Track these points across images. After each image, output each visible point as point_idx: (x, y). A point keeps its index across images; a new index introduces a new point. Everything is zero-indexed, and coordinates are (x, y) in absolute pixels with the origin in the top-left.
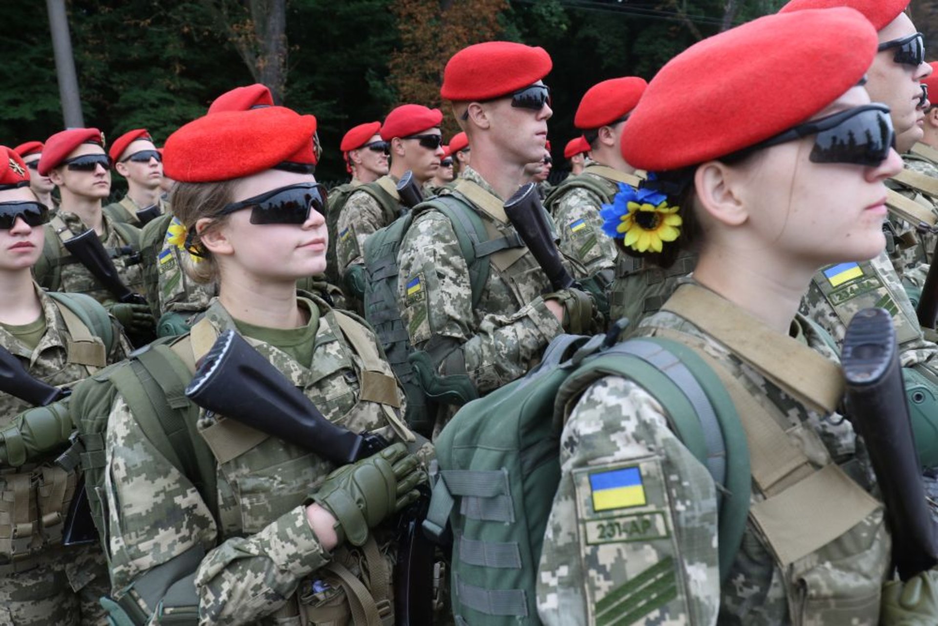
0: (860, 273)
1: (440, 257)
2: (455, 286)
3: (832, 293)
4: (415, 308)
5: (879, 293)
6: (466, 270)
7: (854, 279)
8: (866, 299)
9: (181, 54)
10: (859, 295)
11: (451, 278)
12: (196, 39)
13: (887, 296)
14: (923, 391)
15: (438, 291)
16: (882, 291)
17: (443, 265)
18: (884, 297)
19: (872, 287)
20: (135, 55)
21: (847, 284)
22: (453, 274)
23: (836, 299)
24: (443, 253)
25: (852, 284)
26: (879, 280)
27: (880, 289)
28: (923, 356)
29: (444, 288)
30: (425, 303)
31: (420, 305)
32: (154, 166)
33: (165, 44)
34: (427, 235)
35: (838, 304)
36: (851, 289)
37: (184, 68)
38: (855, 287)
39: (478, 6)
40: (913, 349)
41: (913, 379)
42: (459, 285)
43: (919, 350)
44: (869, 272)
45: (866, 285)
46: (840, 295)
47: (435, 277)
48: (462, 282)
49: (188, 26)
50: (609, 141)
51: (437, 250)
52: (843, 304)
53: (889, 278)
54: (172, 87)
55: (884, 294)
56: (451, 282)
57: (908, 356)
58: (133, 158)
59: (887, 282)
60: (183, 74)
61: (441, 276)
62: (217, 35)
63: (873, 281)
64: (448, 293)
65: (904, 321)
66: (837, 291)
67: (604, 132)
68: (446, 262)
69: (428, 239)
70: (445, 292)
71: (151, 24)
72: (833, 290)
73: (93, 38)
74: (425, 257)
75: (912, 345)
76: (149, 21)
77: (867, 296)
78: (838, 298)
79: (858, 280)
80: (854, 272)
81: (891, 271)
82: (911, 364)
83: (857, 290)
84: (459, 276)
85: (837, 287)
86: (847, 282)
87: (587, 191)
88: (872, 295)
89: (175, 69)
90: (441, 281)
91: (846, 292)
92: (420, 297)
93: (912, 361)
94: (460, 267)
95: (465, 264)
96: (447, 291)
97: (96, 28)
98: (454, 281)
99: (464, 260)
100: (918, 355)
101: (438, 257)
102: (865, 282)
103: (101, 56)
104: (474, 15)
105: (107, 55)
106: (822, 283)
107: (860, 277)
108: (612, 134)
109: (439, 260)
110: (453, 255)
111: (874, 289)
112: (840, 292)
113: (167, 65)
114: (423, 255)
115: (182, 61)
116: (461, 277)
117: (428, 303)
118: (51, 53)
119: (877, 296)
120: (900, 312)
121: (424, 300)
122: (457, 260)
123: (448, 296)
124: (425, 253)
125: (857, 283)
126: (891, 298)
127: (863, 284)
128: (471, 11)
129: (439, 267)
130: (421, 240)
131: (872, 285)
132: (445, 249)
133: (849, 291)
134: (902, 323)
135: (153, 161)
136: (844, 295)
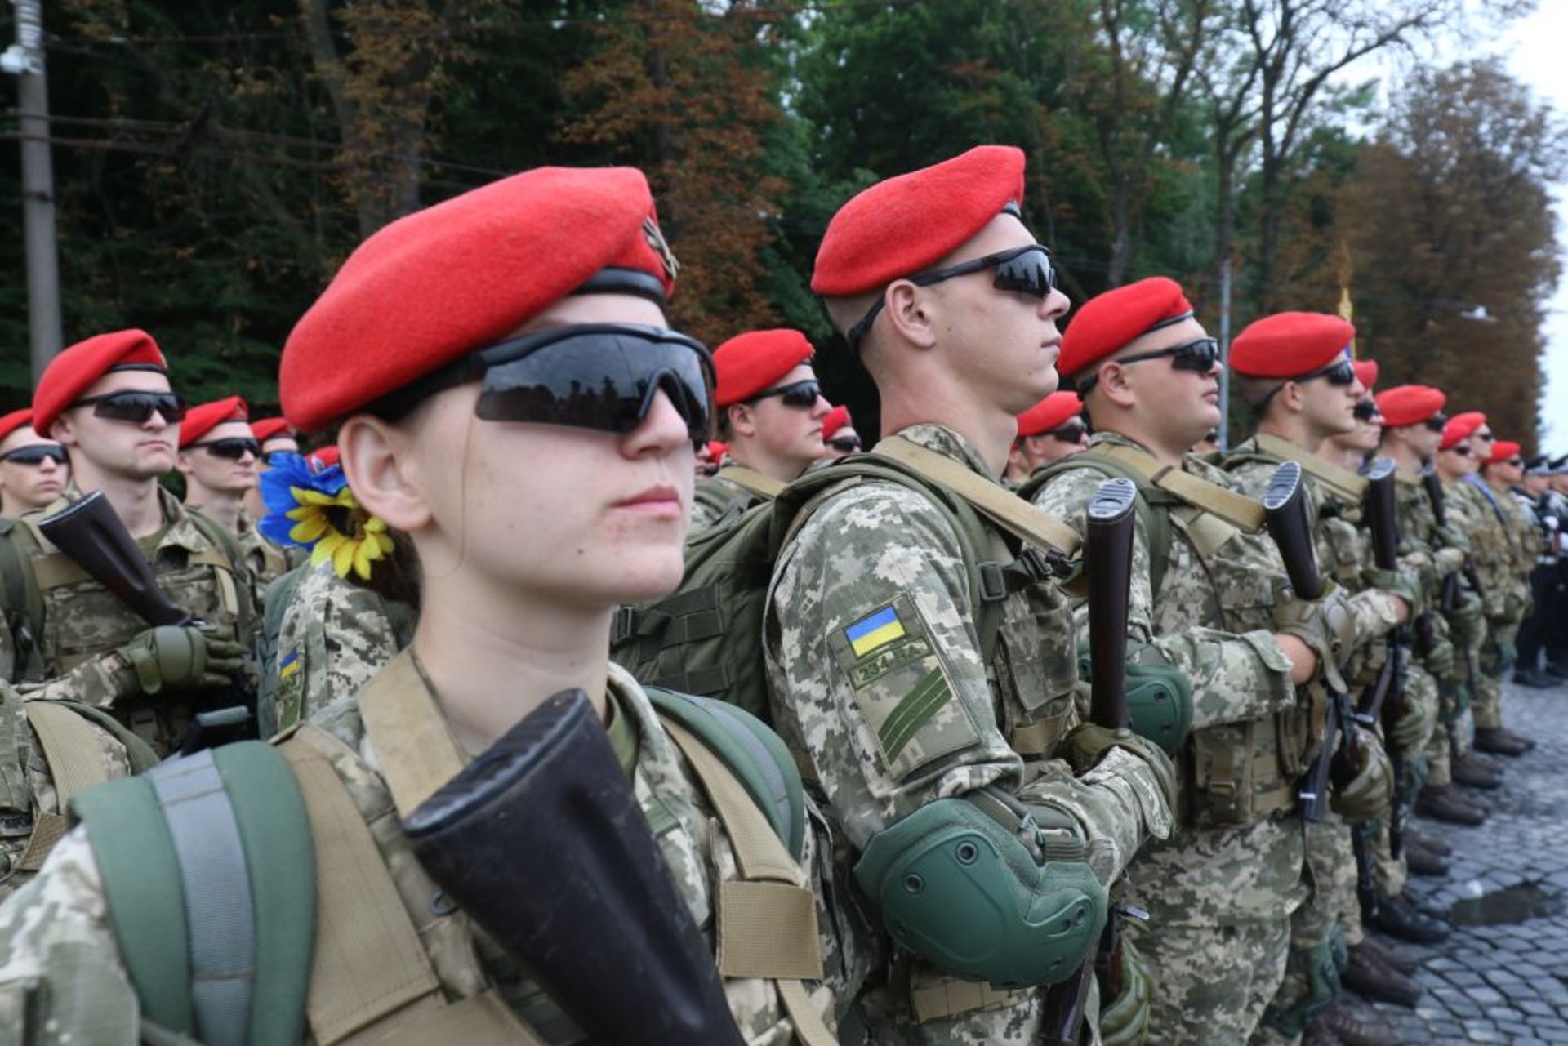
0: (899, 632)
1: (338, 614)
2: (365, 664)
3: (855, 667)
4: (286, 702)
5: (925, 665)
6: (388, 636)
7: (887, 643)
8: (901, 676)
9: (246, 302)
10: (893, 670)
11: (356, 650)
12: (270, 279)
13: (938, 671)
14: (976, 841)
15: (322, 672)
16: (931, 663)
17: (343, 627)
18: (933, 673)
19: (916, 656)
20: (167, 301)
21: (878, 651)
22: (361, 643)
23: (860, 677)
24: (345, 605)
25: (886, 651)
26: (928, 644)
27: (927, 659)
28: (981, 776)
29: (337, 667)
30: (299, 693)
31: (291, 698)
32: (50, 471)
33: (222, 286)
34: (324, 575)
35: (861, 687)
36: (884, 659)
37: (248, 323)
38: (890, 656)
39: (726, 237)
40: (967, 764)
41: (961, 818)
42: (373, 662)
43: (976, 766)
44: (912, 630)
45: (907, 653)
46: (866, 671)
47: (322, 648)
48: (380, 656)
49: (256, 258)
50: (745, 428)
51: (335, 600)
52: (868, 686)
53: (951, 641)
54: (225, 353)
55: (933, 668)
56: (357, 657)
57: (955, 776)
58: (14, 455)
59: (945, 645)
60: (245, 333)
61: (332, 645)
62: (305, 275)
63: (920, 645)
64: (344, 676)
65: (957, 714)
66: (862, 664)
67: (737, 413)
68: (348, 621)
69: (323, 580)
70: (338, 674)
71: (198, 255)
72: (857, 662)
73: (100, 276)
74: (312, 612)
75: (964, 758)
76: (191, 250)
77: (905, 671)
78: (862, 676)
79: (895, 644)
80: (892, 630)
81: (955, 628)
82: (959, 791)
83: (892, 661)
84: (374, 646)
85: (863, 656)
86: (877, 648)
87: (705, 507)
88: (913, 669)
89: (232, 324)
90: (334, 656)
91: (875, 665)
92: (294, 683)
93: (960, 785)
94: (376, 630)
95: (387, 626)
96: (342, 672)
97: (107, 260)
98: (364, 656)
99: (385, 619)
100: (972, 775)
101: (334, 612)
102: (906, 647)
103: (112, 303)
104: (720, 250)
105: (120, 301)
106: (841, 650)
107: (900, 639)
108: (750, 417)
109: (336, 618)
110: (364, 609)
111: (918, 659)
112: (867, 666)
113: (219, 317)
114: (309, 610)
115: (245, 313)
116: (379, 649)
117: (305, 693)
118: (24, 297)
119: (922, 671)
120: (954, 698)
121: (299, 688)
122: (370, 617)
123: (344, 681)
124: (312, 607)
125: (892, 650)
126: (944, 674)
127: (902, 651)
128: (715, 244)
129: (334, 630)
130: (312, 584)
131: (917, 652)
132: (349, 599)
133: (879, 663)
134: (953, 718)
135: (48, 462)
136: (871, 670)
